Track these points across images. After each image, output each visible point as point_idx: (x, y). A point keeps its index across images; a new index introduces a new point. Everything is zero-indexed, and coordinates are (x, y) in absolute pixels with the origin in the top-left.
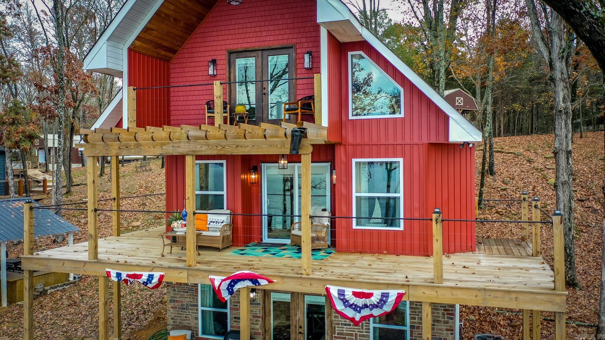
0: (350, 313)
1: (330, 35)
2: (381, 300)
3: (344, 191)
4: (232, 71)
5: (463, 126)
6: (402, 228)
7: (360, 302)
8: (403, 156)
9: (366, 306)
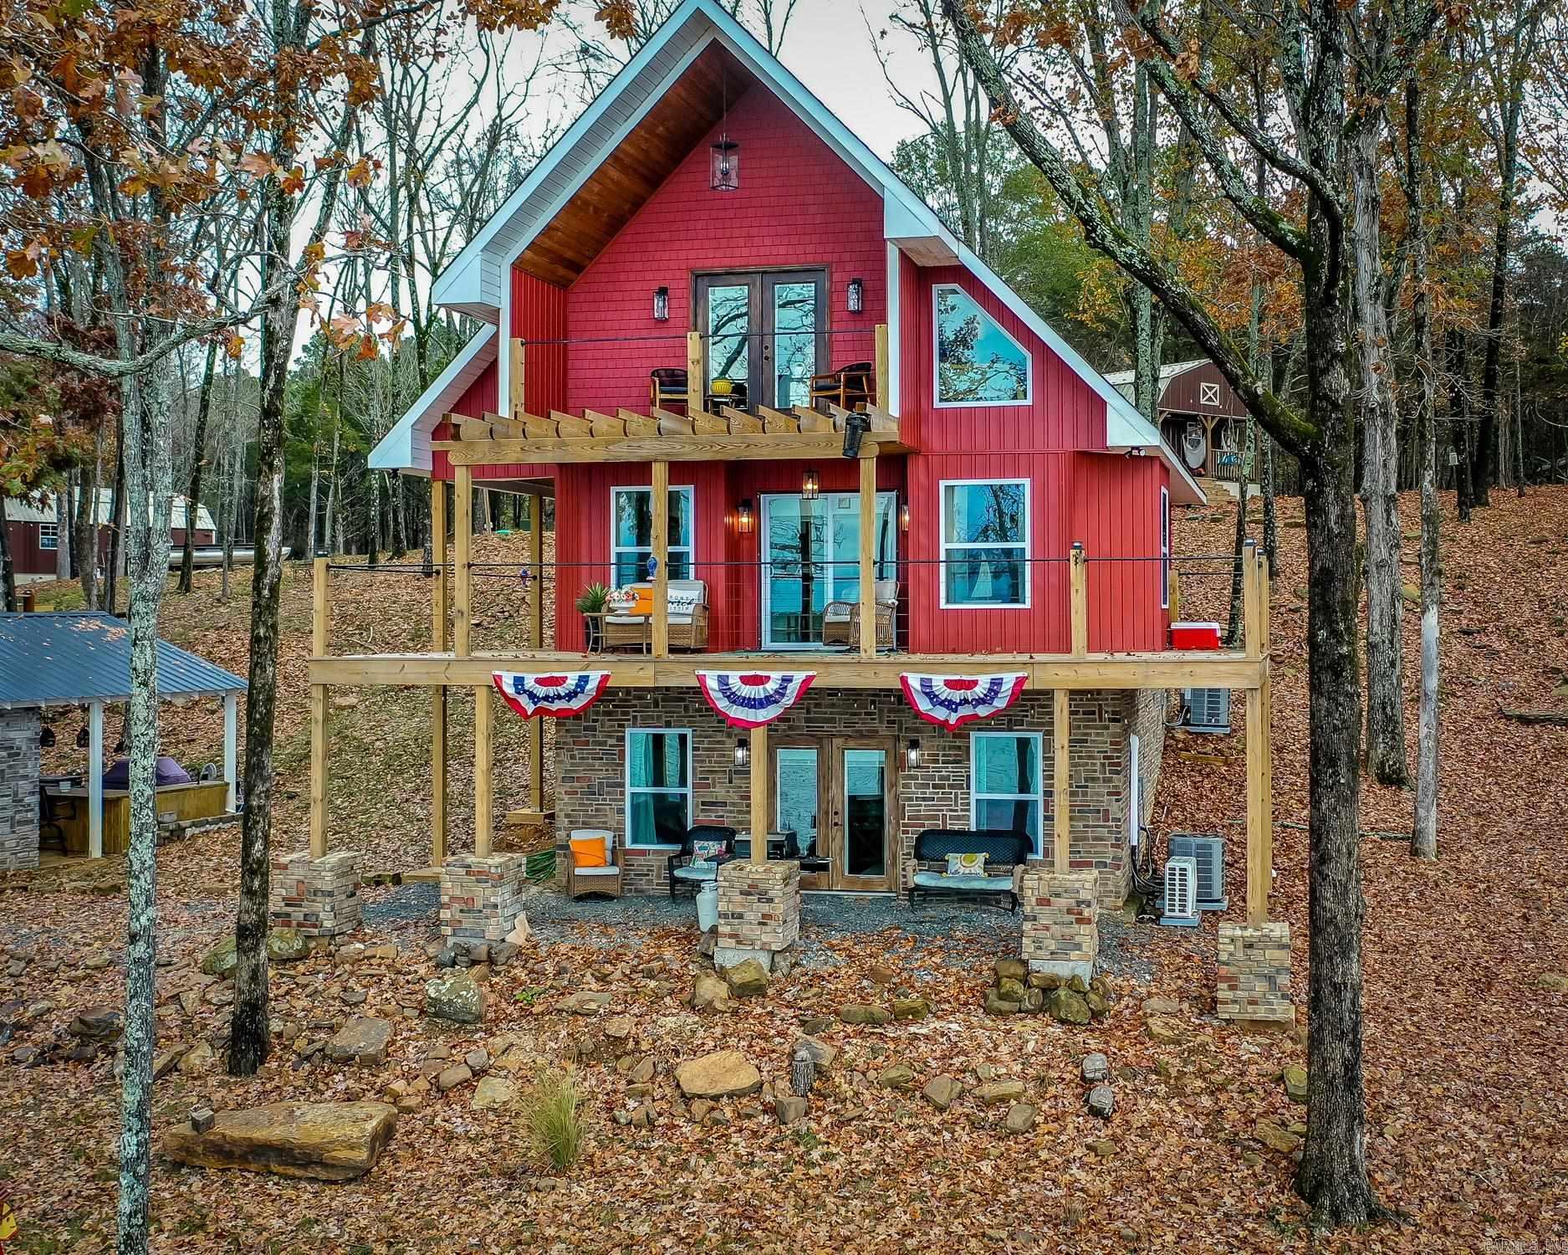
0: (941, 713)
1: (904, 256)
2: (990, 690)
3: (923, 539)
4: (700, 311)
5: (1132, 421)
6: (1028, 605)
7: (957, 696)
8: (1030, 474)
9: (965, 701)
